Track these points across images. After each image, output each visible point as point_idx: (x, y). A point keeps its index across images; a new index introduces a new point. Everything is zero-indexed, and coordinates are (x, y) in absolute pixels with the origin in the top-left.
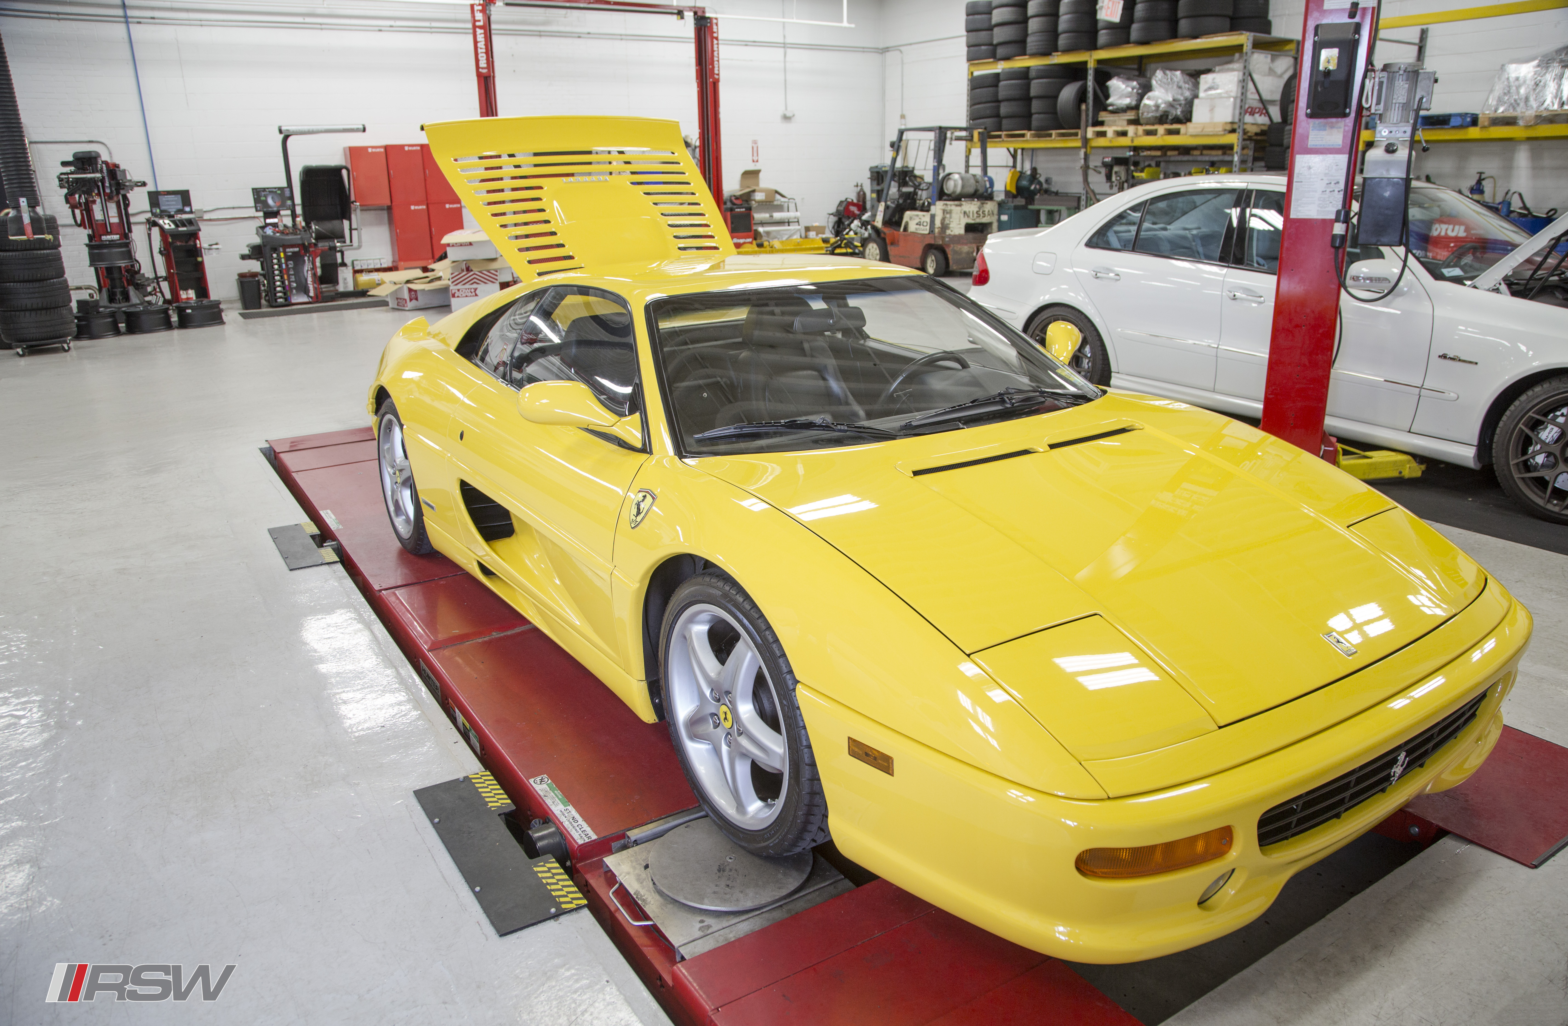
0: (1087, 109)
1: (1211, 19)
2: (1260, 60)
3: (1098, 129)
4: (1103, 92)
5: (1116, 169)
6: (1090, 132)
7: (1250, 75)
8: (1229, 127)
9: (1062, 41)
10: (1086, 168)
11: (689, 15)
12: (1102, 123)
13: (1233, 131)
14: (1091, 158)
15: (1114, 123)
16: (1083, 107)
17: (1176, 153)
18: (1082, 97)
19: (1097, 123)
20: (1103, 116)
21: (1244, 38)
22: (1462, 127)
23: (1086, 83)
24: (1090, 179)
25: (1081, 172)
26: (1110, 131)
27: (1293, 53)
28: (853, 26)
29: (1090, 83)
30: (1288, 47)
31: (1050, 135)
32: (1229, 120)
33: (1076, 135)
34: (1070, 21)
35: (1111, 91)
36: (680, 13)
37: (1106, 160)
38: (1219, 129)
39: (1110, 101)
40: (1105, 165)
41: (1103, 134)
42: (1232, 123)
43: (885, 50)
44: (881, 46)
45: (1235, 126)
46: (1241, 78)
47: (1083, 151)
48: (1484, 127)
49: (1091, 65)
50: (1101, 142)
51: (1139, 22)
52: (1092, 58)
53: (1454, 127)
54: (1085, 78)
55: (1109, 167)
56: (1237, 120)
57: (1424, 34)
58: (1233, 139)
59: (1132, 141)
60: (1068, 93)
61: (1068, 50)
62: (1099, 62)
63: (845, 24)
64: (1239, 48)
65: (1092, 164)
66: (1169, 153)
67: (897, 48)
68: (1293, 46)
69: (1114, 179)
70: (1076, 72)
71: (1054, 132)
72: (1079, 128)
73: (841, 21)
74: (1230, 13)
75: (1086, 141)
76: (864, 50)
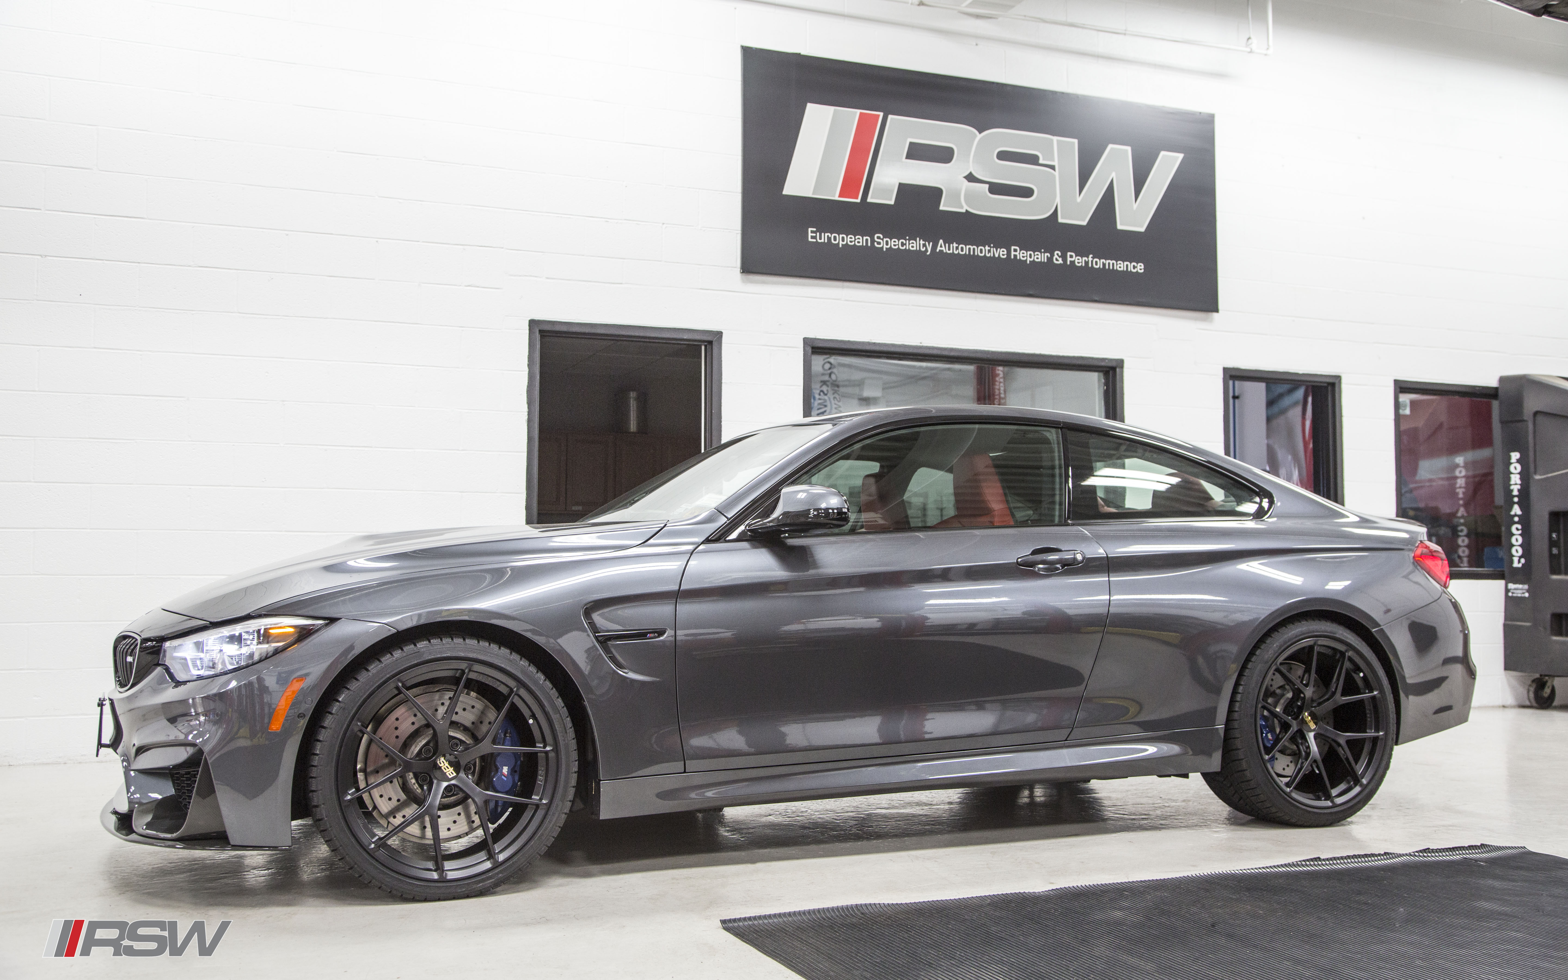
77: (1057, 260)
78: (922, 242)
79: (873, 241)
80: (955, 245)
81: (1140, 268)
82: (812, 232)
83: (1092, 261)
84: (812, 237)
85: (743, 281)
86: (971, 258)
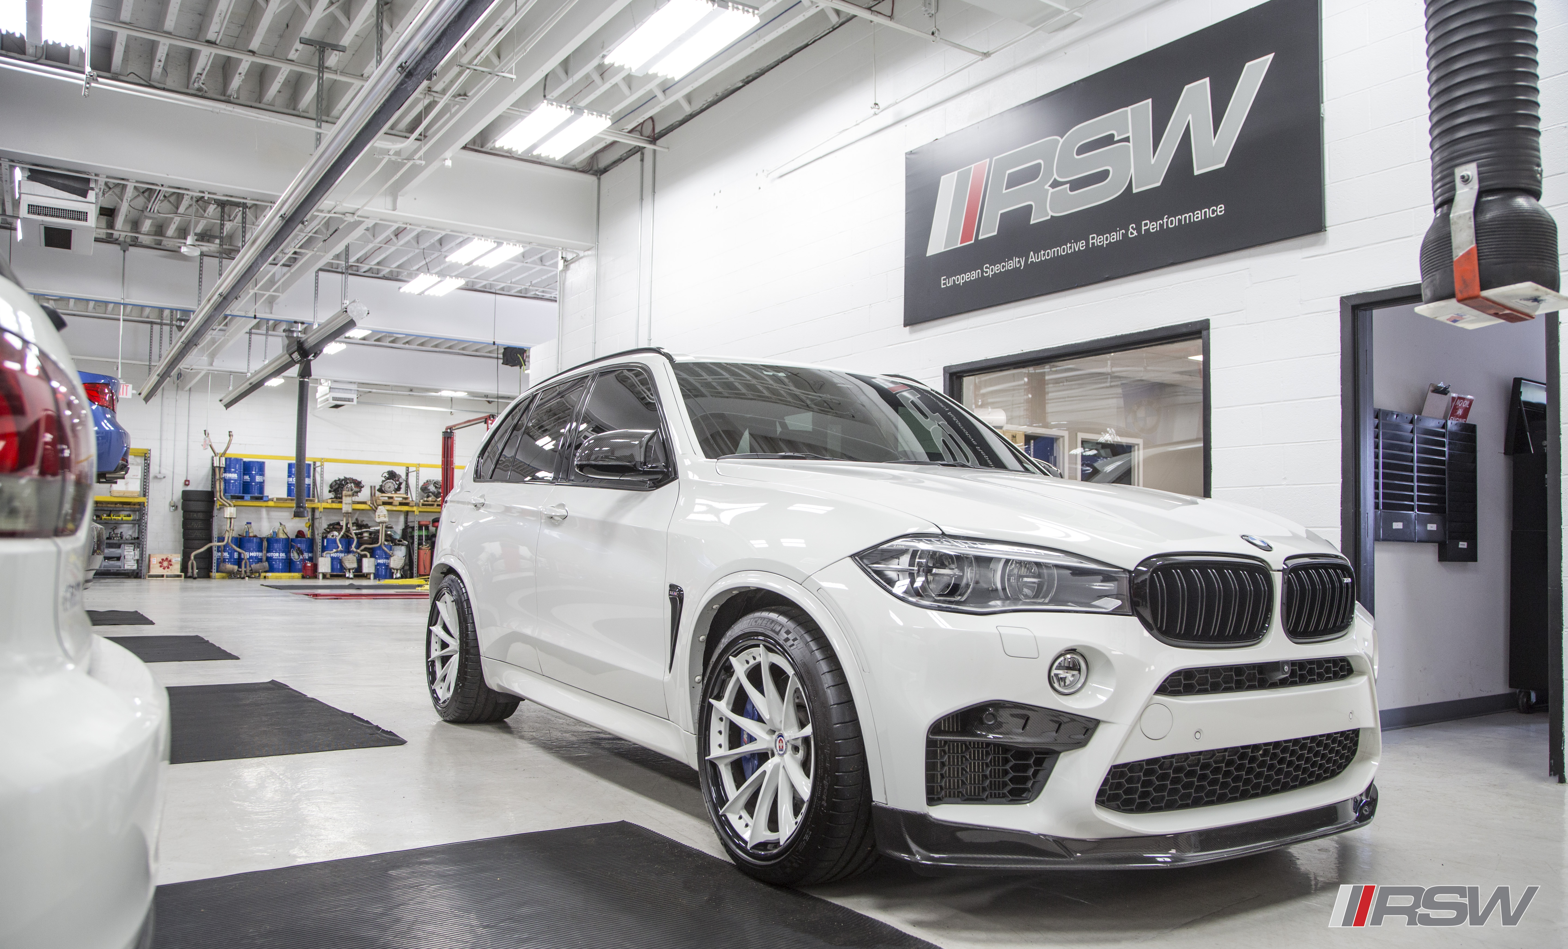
77: (1132, 234)
78: (1017, 260)
79: (983, 271)
80: (1042, 252)
81: (1220, 209)
82: (944, 280)
83: (1167, 222)
84: (944, 284)
85: (911, 332)
86: (1057, 259)
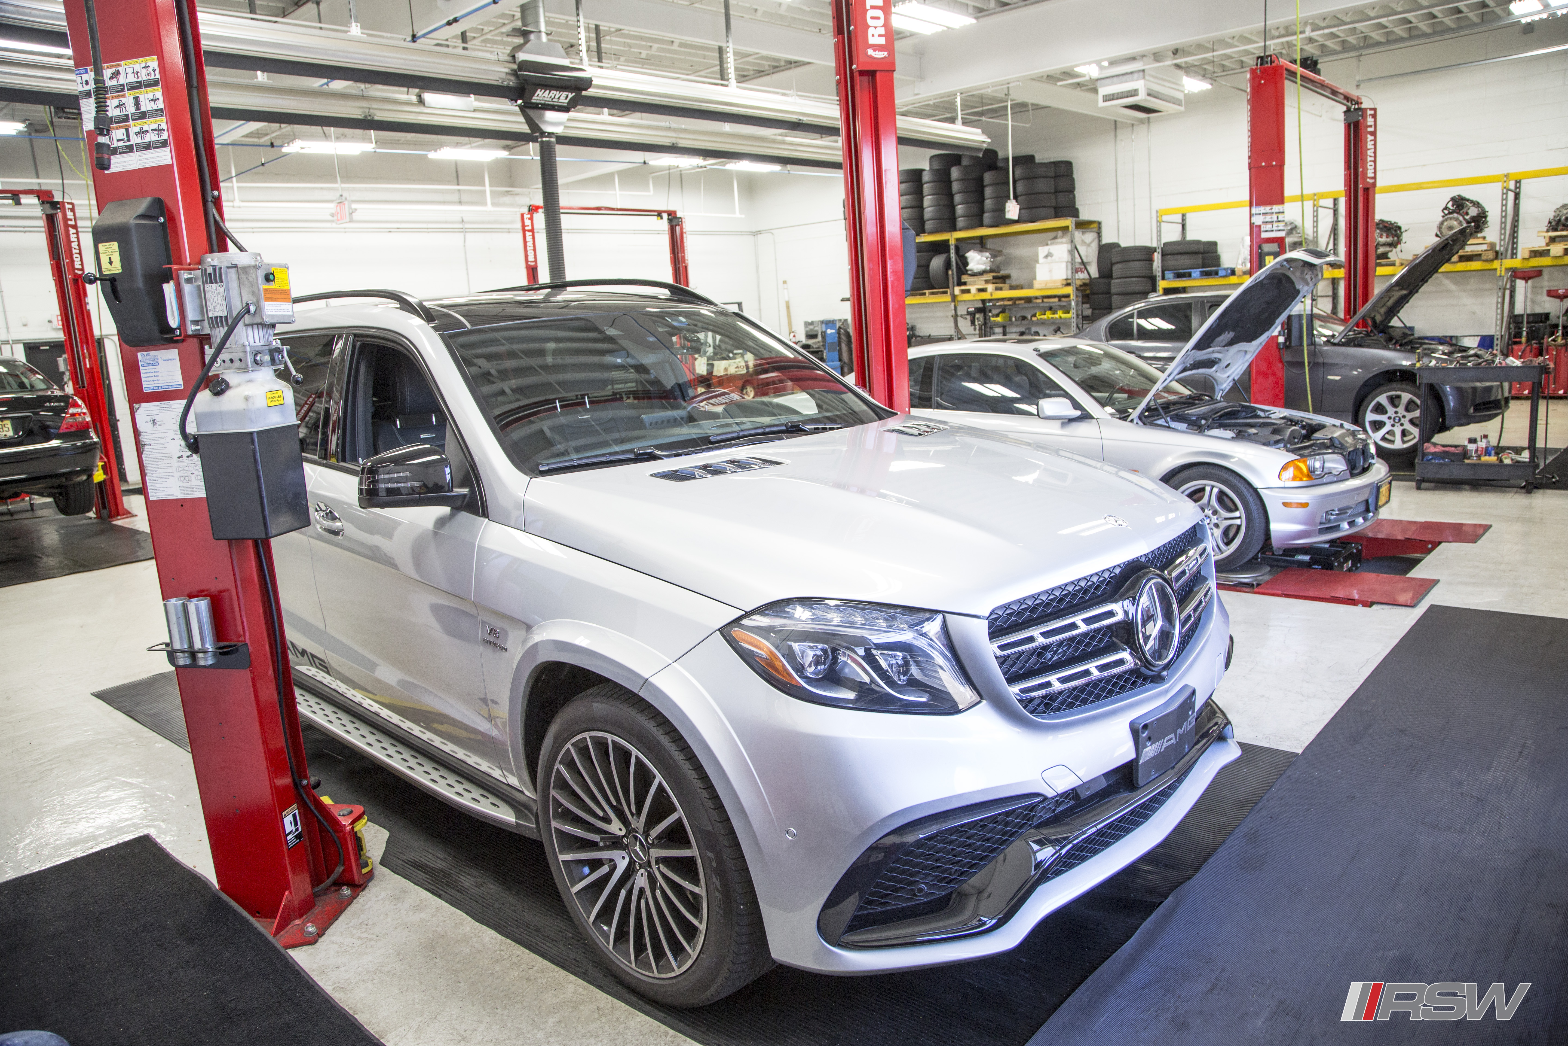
0: (953, 274)
1: (1041, 209)
2: (1078, 235)
3: (963, 288)
4: (963, 262)
5: (977, 316)
6: (957, 290)
7: (1076, 248)
8: (1065, 283)
9: (928, 225)
10: (955, 317)
11: (665, 216)
12: (965, 284)
13: (1068, 285)
14: (959, 308)
15: (974, 283)
16: (950, 272)
17: (1022, 302)
18: (948, 265)
19: (960, 283)
20: (965, 278)
21: (1069, 222)
22: (1226, 276)
23: (949, 255)
24: (959, 325)
25: (952, 319)
26: (973, 289)
27: (1096, 230)
28: (743, 216)
29: (953, 255)
30: (1092, 226)
31: (925, 294)
32: (1065, 277)
33: (946, 293)
34: (932, 212)
35: (969, 260)
36: (659, 214)
37: (970, 310)
38: (1059, 284)
39: (968, 268)
40: (969, 313)
41: (968, 291)
42: (1066, 279)
43: (759, 232)
44: (754, 230)
45: (1069, 281)
46: (1069, 248)
47: (953, 304)
48: (1239, 276)
49: (952, 242)
50: (966, 297)
51: (989, 212)
52: (952, 237)
53: (1221, 277)
54: (948, 251)
55: (972, 314)
56: (1070, 277)
57: (1183, 215)
58: (1069, 290)
59: (991, 295)
60: (937, 263)
61: (932, 233)
62: (958, 240)
63: (738, 215)
64: (1065, 229)
65: (959, 313)
66: (1017, 302)
67: (768, 231)
68: (1095, 225)
69: (976, 323)
70: (941, 248)
71: (927, 292)
72: (948, 287)
73: (734, 213)
74: (1054, 205)
75: (954, 297)
76: (742, 233)
